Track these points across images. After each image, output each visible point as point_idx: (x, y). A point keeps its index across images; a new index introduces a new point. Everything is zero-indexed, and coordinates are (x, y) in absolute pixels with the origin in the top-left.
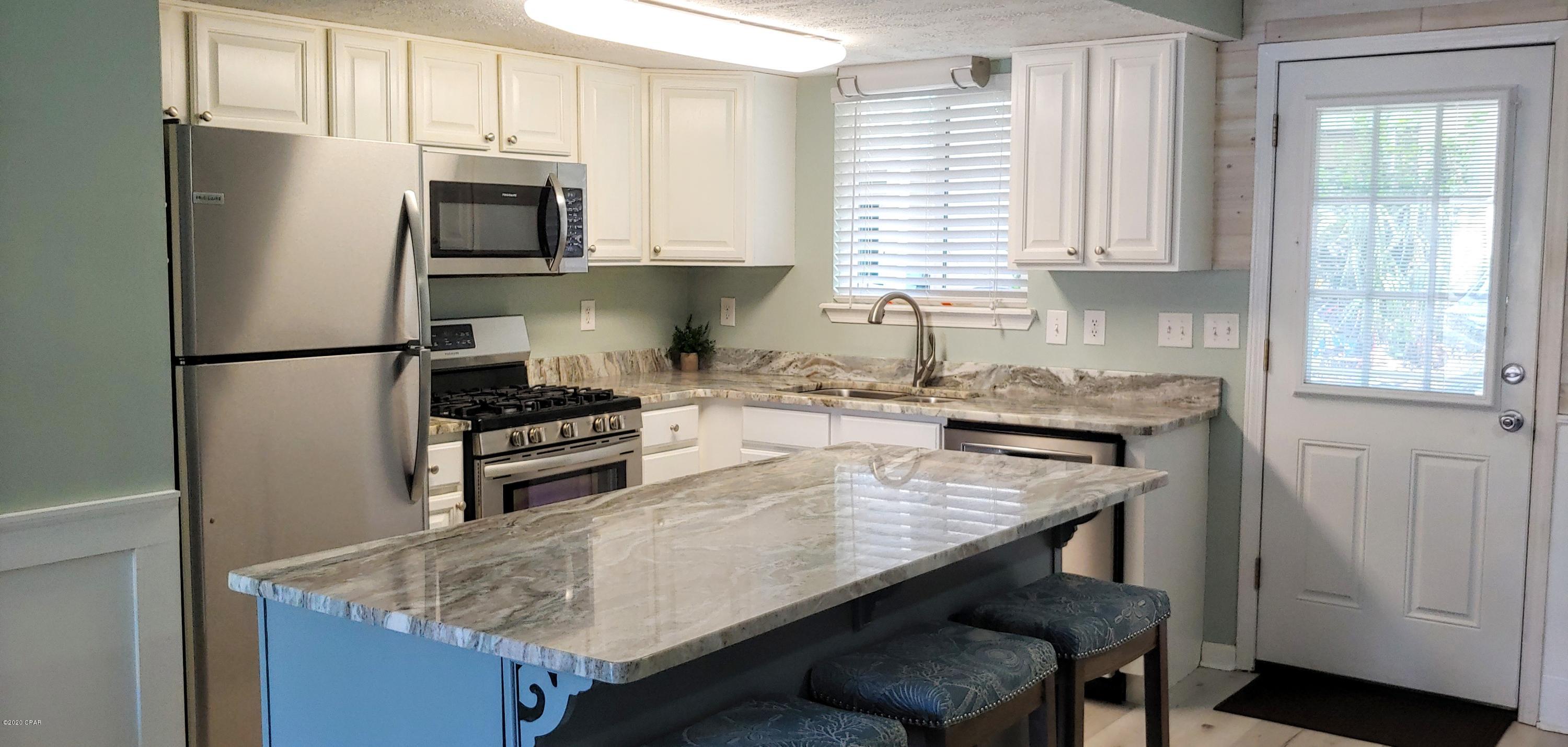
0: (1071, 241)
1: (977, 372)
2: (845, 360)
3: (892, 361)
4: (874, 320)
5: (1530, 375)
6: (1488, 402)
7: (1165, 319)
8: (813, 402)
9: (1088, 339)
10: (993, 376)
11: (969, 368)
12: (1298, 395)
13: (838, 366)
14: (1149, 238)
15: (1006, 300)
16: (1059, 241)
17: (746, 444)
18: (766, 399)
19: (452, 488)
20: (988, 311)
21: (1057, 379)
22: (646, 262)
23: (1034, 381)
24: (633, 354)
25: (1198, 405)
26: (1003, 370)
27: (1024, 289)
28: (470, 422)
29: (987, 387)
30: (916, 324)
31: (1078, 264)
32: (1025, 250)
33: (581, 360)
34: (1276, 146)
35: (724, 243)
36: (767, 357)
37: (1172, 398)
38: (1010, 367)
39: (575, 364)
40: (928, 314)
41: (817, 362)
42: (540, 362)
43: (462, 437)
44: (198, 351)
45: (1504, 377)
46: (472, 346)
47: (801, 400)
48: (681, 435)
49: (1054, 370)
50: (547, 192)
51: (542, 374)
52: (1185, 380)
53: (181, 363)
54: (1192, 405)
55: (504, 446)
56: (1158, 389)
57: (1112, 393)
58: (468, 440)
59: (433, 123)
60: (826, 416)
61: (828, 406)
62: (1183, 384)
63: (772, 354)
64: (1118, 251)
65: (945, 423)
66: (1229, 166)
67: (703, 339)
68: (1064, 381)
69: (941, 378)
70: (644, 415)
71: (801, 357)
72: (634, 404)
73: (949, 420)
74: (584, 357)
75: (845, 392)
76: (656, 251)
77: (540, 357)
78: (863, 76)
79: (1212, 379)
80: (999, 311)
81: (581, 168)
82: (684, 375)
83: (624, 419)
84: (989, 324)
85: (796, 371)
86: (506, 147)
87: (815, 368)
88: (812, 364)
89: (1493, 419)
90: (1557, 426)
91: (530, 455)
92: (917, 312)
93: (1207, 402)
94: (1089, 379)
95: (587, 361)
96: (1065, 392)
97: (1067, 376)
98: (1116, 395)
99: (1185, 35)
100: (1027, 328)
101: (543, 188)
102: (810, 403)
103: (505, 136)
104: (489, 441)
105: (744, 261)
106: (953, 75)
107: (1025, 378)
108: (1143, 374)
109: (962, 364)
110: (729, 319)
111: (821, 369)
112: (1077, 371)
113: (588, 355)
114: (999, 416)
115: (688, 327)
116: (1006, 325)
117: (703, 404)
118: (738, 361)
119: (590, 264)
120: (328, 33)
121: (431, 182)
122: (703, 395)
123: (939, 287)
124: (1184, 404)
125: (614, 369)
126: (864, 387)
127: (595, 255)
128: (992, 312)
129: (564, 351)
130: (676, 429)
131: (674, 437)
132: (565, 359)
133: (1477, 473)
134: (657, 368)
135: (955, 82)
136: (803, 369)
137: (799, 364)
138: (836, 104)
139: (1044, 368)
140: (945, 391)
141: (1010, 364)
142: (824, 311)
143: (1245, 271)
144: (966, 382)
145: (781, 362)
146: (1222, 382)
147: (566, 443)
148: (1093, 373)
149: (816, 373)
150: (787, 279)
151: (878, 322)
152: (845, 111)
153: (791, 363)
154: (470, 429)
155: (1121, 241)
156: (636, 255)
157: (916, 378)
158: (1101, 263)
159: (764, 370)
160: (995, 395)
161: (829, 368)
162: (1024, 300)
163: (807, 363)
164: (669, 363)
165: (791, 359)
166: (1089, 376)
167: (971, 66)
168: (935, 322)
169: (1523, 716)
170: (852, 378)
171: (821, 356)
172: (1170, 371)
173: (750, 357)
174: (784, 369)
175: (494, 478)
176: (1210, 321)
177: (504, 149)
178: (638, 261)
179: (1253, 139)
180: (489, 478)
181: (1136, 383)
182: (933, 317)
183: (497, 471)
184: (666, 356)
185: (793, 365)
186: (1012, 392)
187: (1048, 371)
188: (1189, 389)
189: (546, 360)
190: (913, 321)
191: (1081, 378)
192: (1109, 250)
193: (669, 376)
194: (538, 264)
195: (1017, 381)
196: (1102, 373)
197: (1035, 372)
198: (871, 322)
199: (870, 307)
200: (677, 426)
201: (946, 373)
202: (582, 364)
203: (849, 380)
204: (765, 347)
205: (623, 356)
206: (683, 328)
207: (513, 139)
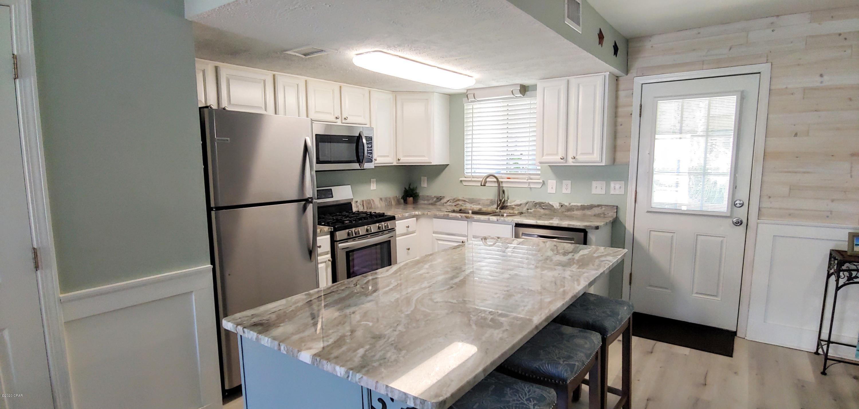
0: (561, 154)
1: (521, 204)
2: (469, 199)
3: (487, 200)
4: (483, 185)
5: (746, 204)
6: (729, 215)
7: (594, 184)
8: (461, 217)
9: (564, 191)
10: (527, 205)
11: (518, 202)
12: (648, 212)
13: (467, 202)
14: (593, 153)
15: (532, 177)
16: (557, 154)
17: (434, 233)
18: (443, 215)
19: (327, 253)
20: (525, 181)
21: (553, 206)
22: (395, 164)
23: (543, 207)
24: (390, 198)
25: (608, 216)
26: (531, 203)
27: (539, 172)
28: (332, 228)
29: (525, 210)
30: (497, 186)
31: (564, 163)
32: (543, 158)
33: (371, 201)
34: (640, 117)
35: (424, 156)
36: (439, 199)
37: (598, 213)
38: (534, 202)
39: (369, 202)
40: (502, 182)
41: (459, 200)
42: (357, 202)
43: (329, 233)
44: (221, 204)
45: (735, 205)
46: (333, 197)
47: (456, 216)
48: (410, 229)
49: (551, 203)
50: (359, 137)
51: (357, 207)
52: (603, 207)
53: (214, 209)
54: (606, 216)
55: (346, 237)
56: (592, 210)
57: (574, 211)
58: (332, 235)
59: (316, 112)
60: (467, 222)
61: (467, 218)
62: (602, 208)
63: (441, 197)
64: (580, 158)
65: (514, 225)
66: (621, 125)
67: (415, 192)
68: (555, 207)
69: (507, 206)
70: (397, 222)
71: (452, 198)
72: (393, 218)
73: (516, 224)
74: (372, 200)
75: (470, 212)
76: (399, 160)
77: (356, 200)
78: (477, 93)
79: (613, 206)
80: (529, 181)
81: (371, 129)
82: (409, 206)
83: (390, 224)
84: (526, 186)
85: (450, 204)
86: (344, 121)
87: (458, 202)
88: (456, 201)
89: (730, 221)
90: (758, 223)
91: (355, 240)
92: (498, 181)
93: (612, 214)
94: (564, 206)
95: (373, 201)
96: (555, 211)
97: (556, 205)
98: (575, 212)
99: (608, 73)
100: (540, 187)
101: (358, 137)
102: (460, 217)
103: (344, 116)
104: (341, 235)
105: (431, 163)
106: (512, 91)
107: (540, 206)
108: (586, 205)
109: (515, 201)
110: (424, 184)
111: (460, 203)
112: (560, 203)
113: (374, 199)
114: (537, 222)
115: (409, 187)
116: (532, 186)
117: (417, 217)
118: (428, 200)
119: (375, 165)
120: (274, 76)
121: (316, 135)
122: (418, 214)
123: (505, 172)
124: (602, 215)
125: (383, 204)
126: (477, 210)
127: (376, 162)
128: (527, 181)
129: (365, 198)
130: (408, 227)
131: (407, 230)
132: (366, 200)
133: (722, 242)
134: (398, 203)
135: (513, 94)
136: (453, 203)
137: (452, 201)
138: (465, 104)
139: (547, 202)
140: (509, 211)
141: (534, 201)
142: (461, 181)
143: (627, 164)
144: (517, 208)
145: (445, 200)
146: (617, 206)
147: (369, 234)
148: (567, 204)
149: (458, 204)
150: (447, 169)
151: (484, 185)
152: (468, 107)
153: (448, 201)
154: (333, 230)
155: (582, 154)
156: (391, 161)
157: (498, 206)
158: (573, 162)
159: (438, 203)
160: (528, 212)
161: (463, 202)
162: (539, 177)
163: (455, 201)
164: (402, 201)
165: (449, 199)
166: (565, 205)
167: (519, 88)
168: (504, 185)
169: (738, 334)
170: (472, 206)
171: (460, 198)
172: (596, 203)
173: (432, 198)
174: (446, 203)
175: (342, 249)
176: (612, 184)
177: (343, 122)
178: (392, 163)
179: (631, 114)
180: (340, 249)
181: (583, 208)
182: (503, 183)
183: (343, 246)
184: (401, 198)
185: (449, 201)
186: (534, 211)
187: (548, 203)
188: (604, 210)
189: (359, 201)
190: (496, 185)
191: (562, 206)
192: (577, 157)
193: (402, 206)
194: (356, 166)
195: (537, 207)
196: (570, 204)
197: (544, 204)
198: (481, 185)
199: (481, 179)
200: (409, 226)
201: (509, 204)
202: (372, 202)
203: (471, 207)
204: (439, 195)
205: (386, 199)
206: (407, 188)
207: (346, 118)
